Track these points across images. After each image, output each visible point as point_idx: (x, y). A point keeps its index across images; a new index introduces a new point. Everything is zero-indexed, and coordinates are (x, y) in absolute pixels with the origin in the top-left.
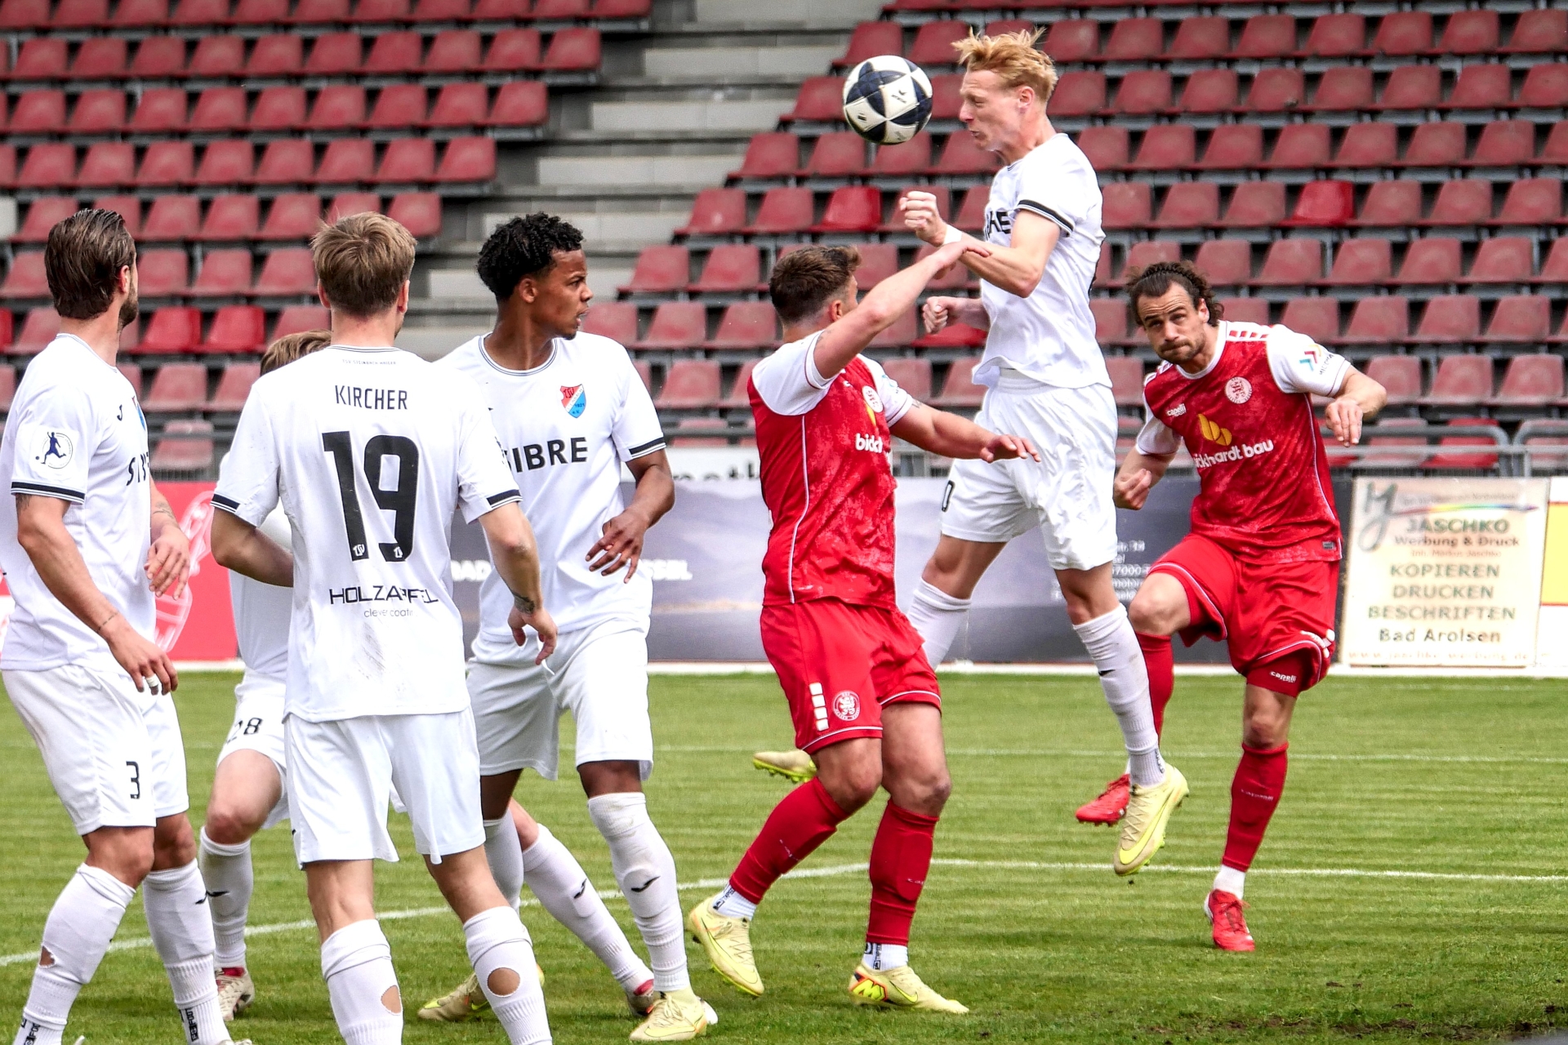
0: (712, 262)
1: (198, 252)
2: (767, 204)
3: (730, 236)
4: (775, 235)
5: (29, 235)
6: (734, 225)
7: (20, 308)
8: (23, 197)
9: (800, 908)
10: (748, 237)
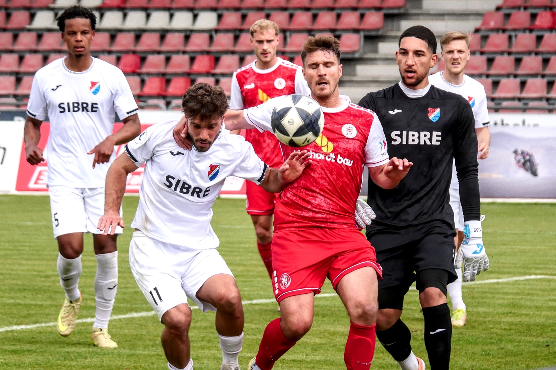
0: (490, 40)
1: (288, 34)
2: (512, 18)
3: (497, 30)
4: (515, 30)
5: (222, 27)
6: (499, 26)
7: (217, 55)
8: (220, 12)
9: (488, 295)
10: (504, 31)
